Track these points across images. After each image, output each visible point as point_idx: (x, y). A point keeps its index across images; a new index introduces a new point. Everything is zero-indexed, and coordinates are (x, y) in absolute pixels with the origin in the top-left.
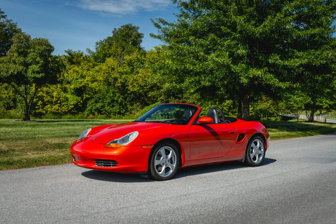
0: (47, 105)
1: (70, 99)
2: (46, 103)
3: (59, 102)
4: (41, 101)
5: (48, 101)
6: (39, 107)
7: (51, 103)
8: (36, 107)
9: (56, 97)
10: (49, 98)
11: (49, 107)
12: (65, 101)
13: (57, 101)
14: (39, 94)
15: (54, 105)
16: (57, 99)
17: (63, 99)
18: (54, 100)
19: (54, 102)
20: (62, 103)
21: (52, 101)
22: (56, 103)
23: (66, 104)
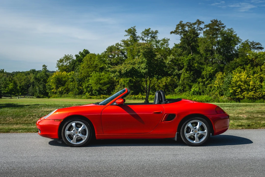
0: (245, 92)
1: (263, 86)
2: (243, 90)
3: (254, 89)
4: (240, 89)
5: (245, 89)
6: (238, 94)
7: (248, 90)
8: (236, 94)
9: (252, 86)
10: (246, 86)
11: (246, 94)
12: (260, 88)
13: (253, 88)
14: (238, 84)
15: (251, 92)
16: (253, 87)
17: (258, 86)
18: (251, 87)
19: (250, 89)
20: (257, 90)
21: (249, 88)
22: (252, 90)
23: (260, 90)
